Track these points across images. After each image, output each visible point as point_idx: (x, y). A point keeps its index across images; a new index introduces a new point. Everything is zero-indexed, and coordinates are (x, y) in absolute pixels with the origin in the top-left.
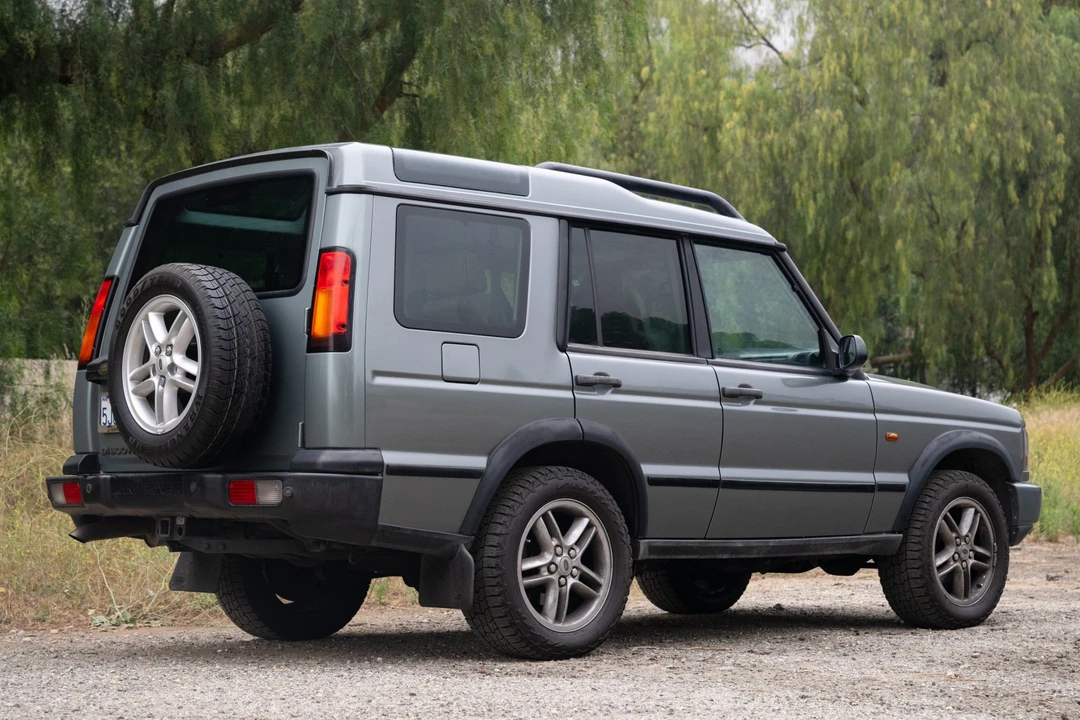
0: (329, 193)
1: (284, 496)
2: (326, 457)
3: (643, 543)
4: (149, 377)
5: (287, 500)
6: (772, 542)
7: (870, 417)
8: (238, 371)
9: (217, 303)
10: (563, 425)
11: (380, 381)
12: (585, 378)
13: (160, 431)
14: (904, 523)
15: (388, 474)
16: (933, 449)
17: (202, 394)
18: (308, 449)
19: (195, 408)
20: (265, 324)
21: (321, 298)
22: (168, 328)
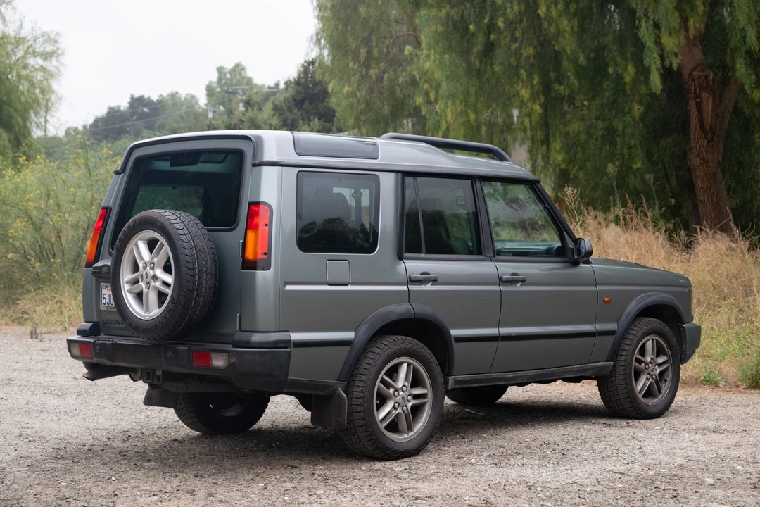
0: (254, 165)
1: (229, 363)
2: (256, 338)
3: (451, 379)
4: (138, 282)
5: (231, 366)
6: (531, 373)
7: (593, 288)
8: (198, 282)
9: (184, 238)
10: (401, 309)
11: (288, 288)
12: (415, 277)
13: (147, 318)
14: (614, 355)
15: (294, 347)
16: (633, 307)
17: (175, 296)
18: (243, 331)
19: (171, 306)
20: (214, 251)
21: (251, 235)
22: (151, 252)
